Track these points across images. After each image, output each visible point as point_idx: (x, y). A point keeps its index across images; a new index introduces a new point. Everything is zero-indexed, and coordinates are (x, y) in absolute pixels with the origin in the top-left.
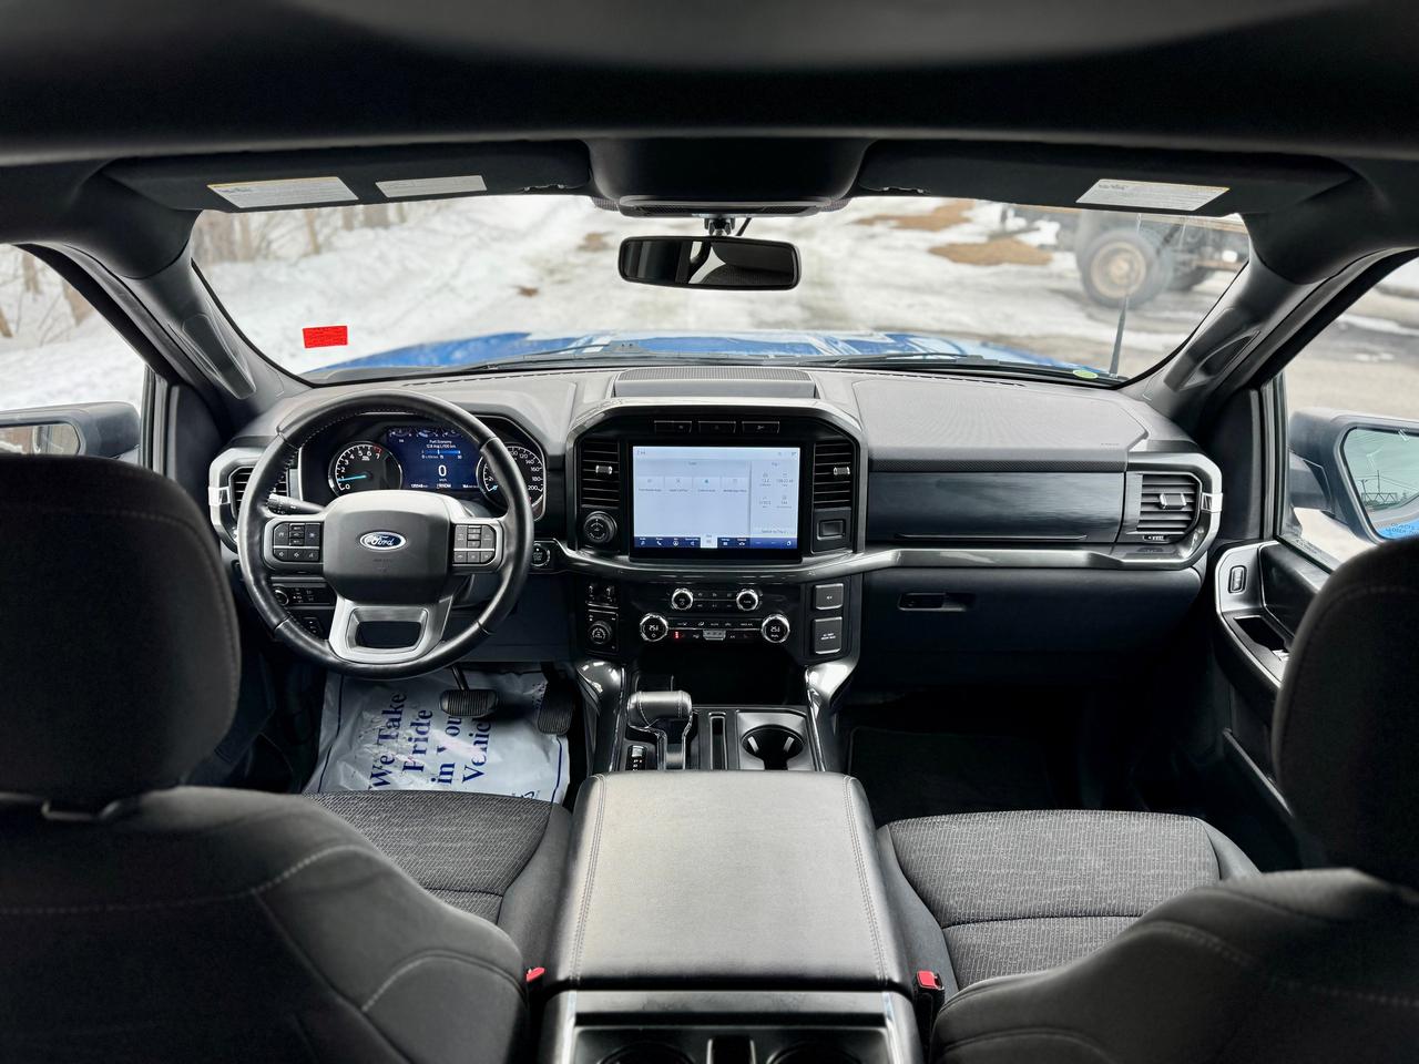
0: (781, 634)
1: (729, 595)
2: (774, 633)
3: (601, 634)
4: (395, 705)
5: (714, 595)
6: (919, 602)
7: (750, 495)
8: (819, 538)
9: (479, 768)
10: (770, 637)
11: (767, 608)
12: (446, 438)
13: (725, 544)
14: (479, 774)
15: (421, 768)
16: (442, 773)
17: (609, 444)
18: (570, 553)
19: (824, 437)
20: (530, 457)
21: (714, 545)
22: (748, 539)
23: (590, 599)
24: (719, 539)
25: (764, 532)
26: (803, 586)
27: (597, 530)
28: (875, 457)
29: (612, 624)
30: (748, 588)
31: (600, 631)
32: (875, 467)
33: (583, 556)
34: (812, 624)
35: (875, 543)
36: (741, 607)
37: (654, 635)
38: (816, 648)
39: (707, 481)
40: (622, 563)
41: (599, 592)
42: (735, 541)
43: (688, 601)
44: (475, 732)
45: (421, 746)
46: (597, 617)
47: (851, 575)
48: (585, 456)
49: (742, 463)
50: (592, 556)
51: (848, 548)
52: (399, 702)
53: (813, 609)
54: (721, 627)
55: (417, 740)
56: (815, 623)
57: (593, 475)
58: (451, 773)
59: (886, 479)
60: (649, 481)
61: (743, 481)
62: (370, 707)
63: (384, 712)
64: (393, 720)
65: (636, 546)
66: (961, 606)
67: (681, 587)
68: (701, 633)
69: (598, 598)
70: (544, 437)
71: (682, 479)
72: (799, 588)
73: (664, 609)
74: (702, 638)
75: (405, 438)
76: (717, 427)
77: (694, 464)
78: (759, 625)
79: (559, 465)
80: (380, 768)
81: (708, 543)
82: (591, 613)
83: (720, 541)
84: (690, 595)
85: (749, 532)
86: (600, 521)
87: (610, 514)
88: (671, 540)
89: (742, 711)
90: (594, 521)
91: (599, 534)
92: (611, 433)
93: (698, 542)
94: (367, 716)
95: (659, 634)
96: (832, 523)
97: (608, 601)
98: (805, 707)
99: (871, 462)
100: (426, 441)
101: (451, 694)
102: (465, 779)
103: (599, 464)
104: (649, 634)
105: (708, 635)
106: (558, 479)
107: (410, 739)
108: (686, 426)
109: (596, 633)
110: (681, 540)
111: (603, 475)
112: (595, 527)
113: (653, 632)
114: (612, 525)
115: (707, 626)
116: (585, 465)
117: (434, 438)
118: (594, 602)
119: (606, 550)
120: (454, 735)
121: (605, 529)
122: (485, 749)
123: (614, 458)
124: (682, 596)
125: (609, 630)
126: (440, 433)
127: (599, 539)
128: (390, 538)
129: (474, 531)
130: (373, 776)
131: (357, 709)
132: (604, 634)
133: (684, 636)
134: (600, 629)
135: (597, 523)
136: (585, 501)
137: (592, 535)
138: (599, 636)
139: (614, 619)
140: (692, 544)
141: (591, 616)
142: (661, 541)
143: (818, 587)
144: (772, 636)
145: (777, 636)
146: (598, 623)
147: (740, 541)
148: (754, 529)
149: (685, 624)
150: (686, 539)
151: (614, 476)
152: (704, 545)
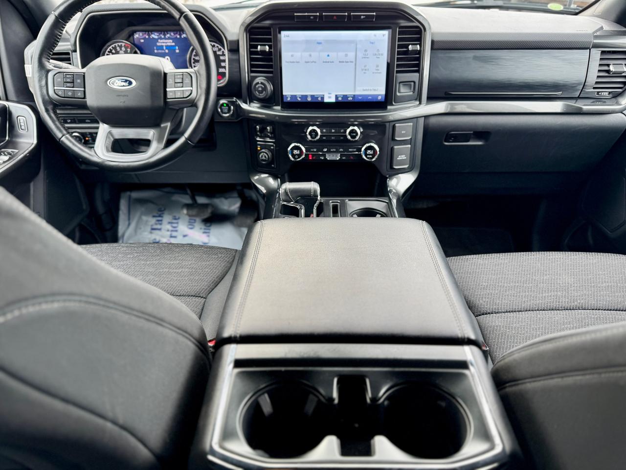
0: (373, 155)
1: (342, 131)
2: (369, 155)
3: (265, 157)
4: (160, 213)
5: (333, 131)
6: (456, 138)
7: (356, 64)
8: (398, 94)
10: (366, 157)
11: (365, 139)
12: (169, 38)
13: (340, 99)
17: (267, 31)
18: (244, 106)
19: (404, 23)
20: (220, 50)
21: (333, 100)
22: (354, 95)
23: (258, 136)
24: (336, 96)
25: (364, 90)
26: (387, 124)
27: (260, 89)
28: (436, 39)
29: (270, 150)
30: (354, 125)
31: (264, 155)
32: (435, 47)
33: (253, 108)
34: (392, 149)
35: (433, 98)
36: (349, 137)
37: (297, 157)
38: (394, 164)
39: (328, 56)
40: (277, 111)
41: (263, 130)
42: (345, 96)
43: (317, 134)
44: (203, 227)
45: (174, 234)
46: (263, 147)
47: (417, 118)
48: (251, 40)
49: (350, 42)
50: (259, 108)
51: (416, 100)
52: (161, 211)
53: (393, 139)
54: (337, 152)
55: (172, 231)
56: (394, 148)
57: (257, 53)
59: (441, 54)
60: (292, 56)
61: (351, 55)
62: (146, 213)
64: (158, 221)
65: (285, 100)
66: (481, 141)
67: (313, 125)
68: (324, 155)
69: (263, 135)
70: (225, 29)
71: (312, 54)
72: (385, 126)
73: (302, 140)
74: (326, 159)
75: (144, 39)
76: (335, 18)
77: (320, 44)
78: (360, 150)
79: (235, 47)
81: (330, 99)
82: (259, 145)
83: (337, 97)
84: (318, 131)
85: (355, 90)
86: (262, 83)
87: (268, 79)
88: (306, 96)
89: (350, 200)
90: (258, 83)
91: (261, 92)
92: (267, 23)
93: (323, 98)
94: (144, 218)
95: (300, 155)
96: (406, 83)
97: (269, 137)
98: (387, 198)
99: (433, 42)
100: (157, 40)
101: (188, 206)
103: (261, 45)
104: (293, 155)
105: (329, 157)
106: (235, 57)
107: (168, 231)
108: (315, 17)
109: (262, 156)
110: (312, 96)
111: (263, 52)
112: (259, 87)
113: (296, 155)
114: (270, 87)
115: (329, 151)
116: (251, 46)
117: (161, 38)
118: (261, 137)
119: (267, 103)
120: (191, 228)
121: (265, 89)
122: (208, 236)
123: (269, 40)
124: (314, 131)
125: (270, 154)
126: (165, 35)
127: (262, 96)
128: (126, 81)
129: (179, 77)
131: (138, 214)
132: (267, 157)
133: (314, 158)
134: (264, 154)
135: (260, 85)
136: (252, 72)
137: (257, 93)
138: (264, 158)
139: (272, 148)
140: (320, 99)
141: (259, 146)
142: (300, 98)
143: (397, 125)
144: (368, 156)
145: (371, 156)
146: (263, 150)
147: (349, 97)
148: (358, 88)
149: (315, 150)
150: (316, 96)
151: (270, 53)
152: (326, 100)
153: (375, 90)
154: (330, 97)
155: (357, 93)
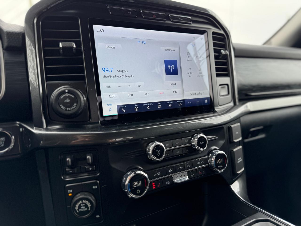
2: (220, 164)
3: (86, 206)
5: (177, 143)
22: (183, 100)
23: (66, 174)
27: (68, 100)
29: (92, 192)
38: (235, 169)
41: (78, 162)
48: (46, 34)
54: (184, 169)
57: (57, 52)
68: (171, 179)
69: (77, 170)
74: (173, 182)
82: (70, 188)
88: (133, 106)
91: (70, 105)
96: (223, 86)
97: (86, 171)
103: (62, 41)
108: (133, 12)
109: (80, 207)
110: (140, 105)
111: (67, 51)
112: (65, 98)
113: (137, 188)
115: (175, 171)
116: (47, 43)
124: (158, 147)
127: (70, 111)
132: (89, 205)
133: (158, 186)
134: (84, 201)
135: (67, 95)
136: (48, 79)
137: (62, 107)
138: (83, 208)
139: (94, 187)
141: (70, 191)
142: (124, 108)
143: (232, 126)
144: (219, 167)
145: (221, 166)
146: (79, 196)
147: (179, 103)
148: (186, 93)
149: (159, 174)
150: (144, 105)
151: (78, 51)
153: (201, 94)
155: (186, 98)
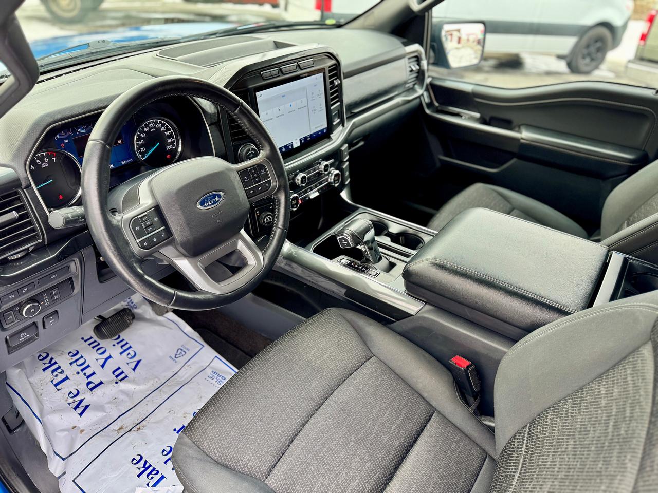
0: (338, 180)
4: (47, 361)
7: (308, 108)
8: (333, 123)
9: (136, 359)
10: (335, 183)
13: (303, 141)
14: (139, 362)
15: (101, 383)
16: (117, 376)
21: (298, 144)
24: (300, 139)
25: (316, 128)
31: (269, 217)
36: (324, 172)
37: (295, 206)
39: (291, 106)
42: (306, 138)
43: (305, 179)
44: (115, 342)
46: (261, 211)
51: (342, 123)
52: (46, 358)
53: (343, 162)
55: (82, 370)
56: (343, 169)
58: (122, 372)
60: (267, 114)
61: (305, 100)
62: (31, 373)
63: (44, 370)
64: (54, 370)
66: (363, 142)
71: (280, 108)
75: (68, 137)
77: (283, 96)
78: (328, 180)
80: (74, 401)
83: (300, 141)
85: (310, 130)
90: (249, 149)
93: (292, 145)
95: (297, 204)
99: (343, 73)
102: (134, 369)
105: (312, 195)
107: (78, 373)
120: (104, 352)
125: (273, 214)
130: (75, 409)
140: (290, 147)
152: (295, 146)
154: (296, 143)
